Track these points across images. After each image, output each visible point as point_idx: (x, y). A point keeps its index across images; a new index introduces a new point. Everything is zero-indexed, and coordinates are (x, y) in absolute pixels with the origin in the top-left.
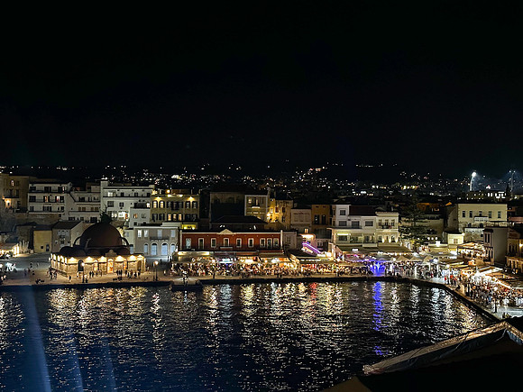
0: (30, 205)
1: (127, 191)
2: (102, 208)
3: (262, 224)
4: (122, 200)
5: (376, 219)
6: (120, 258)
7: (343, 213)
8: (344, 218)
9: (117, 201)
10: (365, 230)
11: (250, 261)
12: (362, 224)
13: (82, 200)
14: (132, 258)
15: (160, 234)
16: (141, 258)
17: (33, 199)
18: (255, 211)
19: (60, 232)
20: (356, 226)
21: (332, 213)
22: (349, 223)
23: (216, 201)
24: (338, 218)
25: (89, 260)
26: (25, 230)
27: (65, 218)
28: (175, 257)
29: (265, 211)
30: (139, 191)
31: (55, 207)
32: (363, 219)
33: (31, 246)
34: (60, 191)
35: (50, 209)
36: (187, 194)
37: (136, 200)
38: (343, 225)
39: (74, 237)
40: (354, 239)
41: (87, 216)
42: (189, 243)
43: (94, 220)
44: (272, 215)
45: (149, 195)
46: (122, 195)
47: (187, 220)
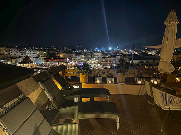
0: (11, 54)
1: (31, 51)
2: (26, 54)
3: (59, 57)
4: (30, 53)
5: (80, 56)
6: (31, 64)
10: (78, 58)
13: (22, 53)
14: (34, 64)
15: (39, 59)
18: (58, 55)
19: (18, 59)
20: (76, 57)
21: (72, 55)
23: (50, 53)
24: (73, 56)
25: (25, 64)
26: (10, 59)
27: (19, 56)
28: (42, 64)
29: (60, 55)
30: (34, 51)
32: (78, 56)
33: (12, 62)
34: (17, 51)
35: (15, 55)
36: (44, 51)
37: (34, 53)
38: (74, 57)
39: (21, 60)
40: (76, 60)
41: (23, 56)
42: (45, 61)
43: (25, 57)
45: (36, 52)
47: (44, 56)
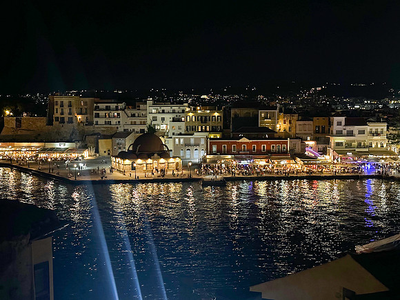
0: (95, 120)
1: (167, 109)
2: (149, 122)
3: (272, 134)
4: (163, 116)
5: (367, 128)
6: (162, 160)
7: (339, 124)
8: (340, 128)
9: (159, 116)
10: (358, 138)
11: (263, 163)
12: (356, 132)
13: (133, 115)
14: (171, 160)
15: (192, 141)
16: (178, 160)
17: (97, 116)
18: (267, 123)
19: (118, 141)
20: (350, 134)
21: (330, 124)
22: (345, 132)
23: (236, 115)
24: (335, 128)
25: (139, 161)
26: (92, 139)
27: (121, 129)
28: (204, 160)
29: (275, 123)
30: (176, 108)
31: (114, 121)
32: (356, 129)
33: (97, 151)
34: (117, 109)
35: (110, 123)
36: (213, 110)
37: (174, 115)
38: (339, 134)
39: (128, 144)
40: (349, 145)
41: (138, 128)
42: (214, 149)
43: (142, 131)
44: (281, 126)
45: (183, 111)
46: (163, 112)
47: (213, 130)
